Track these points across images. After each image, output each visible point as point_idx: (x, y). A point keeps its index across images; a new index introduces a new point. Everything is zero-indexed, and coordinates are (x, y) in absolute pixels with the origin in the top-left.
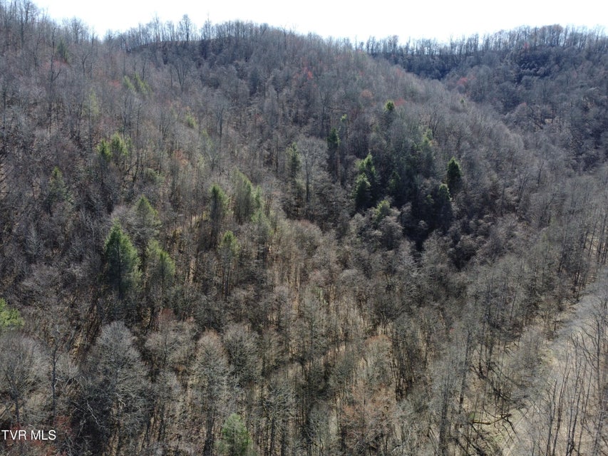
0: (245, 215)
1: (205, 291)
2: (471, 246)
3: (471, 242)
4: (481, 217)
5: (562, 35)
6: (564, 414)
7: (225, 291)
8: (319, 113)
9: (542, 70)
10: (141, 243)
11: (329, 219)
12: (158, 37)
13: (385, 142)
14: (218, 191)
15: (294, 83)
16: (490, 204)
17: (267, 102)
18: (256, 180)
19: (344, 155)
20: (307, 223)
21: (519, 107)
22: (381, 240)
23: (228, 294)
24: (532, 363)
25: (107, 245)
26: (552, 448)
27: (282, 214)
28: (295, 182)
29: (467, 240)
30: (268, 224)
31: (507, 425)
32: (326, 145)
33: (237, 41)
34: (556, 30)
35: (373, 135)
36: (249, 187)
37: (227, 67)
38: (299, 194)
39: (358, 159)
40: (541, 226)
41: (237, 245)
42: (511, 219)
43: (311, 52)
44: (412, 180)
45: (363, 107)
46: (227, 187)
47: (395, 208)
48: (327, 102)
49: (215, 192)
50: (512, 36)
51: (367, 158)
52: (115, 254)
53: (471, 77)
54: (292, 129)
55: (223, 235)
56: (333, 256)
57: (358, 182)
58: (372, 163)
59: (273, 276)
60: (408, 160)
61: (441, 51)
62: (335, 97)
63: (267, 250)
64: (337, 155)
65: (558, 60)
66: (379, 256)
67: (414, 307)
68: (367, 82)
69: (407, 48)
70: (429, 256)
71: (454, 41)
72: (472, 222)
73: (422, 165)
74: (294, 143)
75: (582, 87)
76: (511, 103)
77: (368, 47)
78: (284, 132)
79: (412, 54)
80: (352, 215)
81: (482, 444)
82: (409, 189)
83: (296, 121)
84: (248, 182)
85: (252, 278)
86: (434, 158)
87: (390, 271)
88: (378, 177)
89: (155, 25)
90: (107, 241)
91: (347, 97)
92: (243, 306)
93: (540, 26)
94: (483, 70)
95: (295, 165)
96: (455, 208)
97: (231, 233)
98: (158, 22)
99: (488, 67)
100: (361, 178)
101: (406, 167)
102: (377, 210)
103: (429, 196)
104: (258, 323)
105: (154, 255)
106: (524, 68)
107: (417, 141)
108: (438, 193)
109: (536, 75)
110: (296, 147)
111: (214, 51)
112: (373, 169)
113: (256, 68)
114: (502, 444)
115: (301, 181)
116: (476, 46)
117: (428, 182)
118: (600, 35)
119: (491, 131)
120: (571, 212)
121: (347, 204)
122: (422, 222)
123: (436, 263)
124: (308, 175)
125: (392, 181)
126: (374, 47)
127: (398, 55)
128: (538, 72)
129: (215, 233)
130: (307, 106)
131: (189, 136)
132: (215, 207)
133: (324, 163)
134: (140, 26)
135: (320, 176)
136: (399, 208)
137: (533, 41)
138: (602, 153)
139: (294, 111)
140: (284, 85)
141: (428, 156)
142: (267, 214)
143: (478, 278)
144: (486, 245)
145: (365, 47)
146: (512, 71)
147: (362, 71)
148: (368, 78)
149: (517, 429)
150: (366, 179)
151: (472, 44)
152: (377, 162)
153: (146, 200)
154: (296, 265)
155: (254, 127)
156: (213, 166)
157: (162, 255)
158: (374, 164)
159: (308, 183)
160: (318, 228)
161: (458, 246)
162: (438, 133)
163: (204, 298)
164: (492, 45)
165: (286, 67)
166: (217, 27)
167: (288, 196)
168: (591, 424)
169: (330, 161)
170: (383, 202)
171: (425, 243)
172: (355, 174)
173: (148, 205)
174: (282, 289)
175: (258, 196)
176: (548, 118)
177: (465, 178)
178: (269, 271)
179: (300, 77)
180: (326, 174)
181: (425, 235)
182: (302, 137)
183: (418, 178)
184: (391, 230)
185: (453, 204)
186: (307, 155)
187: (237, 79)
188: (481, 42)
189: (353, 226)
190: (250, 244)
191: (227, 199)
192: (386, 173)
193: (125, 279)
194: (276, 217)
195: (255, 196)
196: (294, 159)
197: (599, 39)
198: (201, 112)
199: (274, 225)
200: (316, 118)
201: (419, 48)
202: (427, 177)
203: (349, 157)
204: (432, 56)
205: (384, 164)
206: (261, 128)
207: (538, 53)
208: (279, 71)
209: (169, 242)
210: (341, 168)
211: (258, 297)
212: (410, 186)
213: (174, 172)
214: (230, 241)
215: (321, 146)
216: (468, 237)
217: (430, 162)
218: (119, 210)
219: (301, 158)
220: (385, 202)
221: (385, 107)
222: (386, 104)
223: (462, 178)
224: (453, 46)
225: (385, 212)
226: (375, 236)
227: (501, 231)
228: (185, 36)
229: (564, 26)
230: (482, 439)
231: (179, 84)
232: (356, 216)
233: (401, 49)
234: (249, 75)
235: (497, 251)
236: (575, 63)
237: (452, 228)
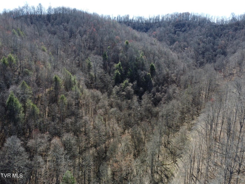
0: (69, 88)
1: (53, 120)
2: (160, 97)
3: (160, 95)
4: (163, 86)
5: (190, 16)
6: (196, 158)
7: (62, 119)
8: (99, 45)
9: (183, 29)
10: (23, 101)
11: (104, 88)
12: (28, 13)
13: (125, 57)
14: (57, 78)
15: (88, 33)
16: (166, 81)
17: (77, 41)
18: (73, 73)
19: (110, 62)
20: (95, 90)
21: (175, 43)
22: (125, 96)
23: (63, 121)
24: (184, 140)
25: (8, 103)
26: (192, 172)
27: (85, 87)
28: (90, 74)
29: (158, 94)
30: (79, 91)
31: (175, 165)
32: (102, 58)
33: (63, 15)
34: (187, 14)
35: (121, 54)
36: (71, 76)
37: (59, 26)
38: (92, 79)
39: (115, 64)
40: (185, 88)
41: (66, 100)
42: (174, 86)
43: (94, 21)
44: (137, 72)
45: (116, 43)
46: (61, 76)
47: (130, 83)
48: (102, 41)
49: (56, 78)
50: (172, 16)
51: (119, 63)
52: (11, 106)
53: (158, 31)
54: (88, 52)
55: (60, 97)
56: (106, 103)
57: (115, 73)
58: (121, 65)
59: (82, 113)
60: (135, 64)
61: (146, 21)
62: (105, 39)
63: (79, 102)
64: (107, 62)
65: (189, 25)
66: (125, 102)
67: (139, 122)
68: (118, 33)
69: (133, 20)
70: (144, 101)
71: (151, 17)
72: (160, 88)
73: (140, 66)
74: (89, 58)
75: (197, 36)
76: (173, 42)
77: (117, 19)
78: (84, 53)
79: (135, 22)
80: (114, 86)
81: (167, 173)
82: (136, 76)
83: (89, 49)
84: (70, 74)
85: (73, 114)
86: (145, 63)
87: (129, 108)
88: (123, 71)
89: (26, 7)
90: (7, 101)
91: (110, 39)
92: (70, 125)
93: (182, 13)
94: (162, 29)
95: (89, 67)
96: (153, 82)
97: (64, 95)
98: (27, 6)
99: (163, 28)
100: (117, 71)
101: (134, 67)
102: (123, 84)
103: (143, 78)
104: (76, 132)
105: (29, 106)
106: (177, 28)
107: (138, 56)
108: (147, 77)
109: (181, 31)
110: (90, 59)
111: (53, 19)
112: (121, 67)
113: (71, 27)
114: (174, 172)
115: (92, 73)
116: (159, 20)
117: (143, 72)
118: (203, 16)
119: (166, 53)
120: (195, 83)
121: (111, 82)
122: (141, 88)
123: (147, 104)
124: (95, 71)
125: (129, 72)
126: (120, 19)
127: (129, 22)
128: (182, 30)
129: (56, 96)
130: (94, 43)
131: (44, 55)
132: (56, 85)
133: (102, 65)
134: (19, 8)
135: (100, 71)
136: (132, 83)
137: (180, 18)
138: (205, 60)
139: (88, 45)
140: (84, 34)
141: (142, 62)
142: (79, 87)
143: (163, 109)
144: (165, 96)
145: (116, 19)
146: (172, 30)
147: (115, 28)
148: (118, 31)
149: (179, 166)
150: (118, 72)
151: (157, 18)
152: (123, 65)
153: (25, 83)
154: (92, 107)
155: (72, 51)
156: (54, 67)
157: (33, 106)
158: (122, 66)
159: (95, 74)
160: (100, 92)
161: (155, 97)
162: (146, 53)
163: (53, 123)
164: (165, 19)
165: (84, 26)
166: (54, 9)
167: (87, 79)
168: (205, 161)
169: (104, 65)
170: (126, 81)
171: (142, 97)
172: (114, 70)
173: (26, 85)
174: (86, 118)
175: (74, 80)
176: (186, 47)
177: (157, 71)
178: (80, 111)
179: (91, 31)
180: (102, 70)
181: (142, 93)
182: (92, 55)
183: (139, 71)
184: (129, 92)
185: (153, 81)
186: (94, 62)
187: (63, 31)
188: (161, 18)
189: (114, 91)
190: (72, 99)
191: (61, 81)
192: (127, 69)
193: (17, 117)
194: (83, 88)
195: (73, 80)
196: (89, 64)
197: (203, 18)
198: (49, 45)
199: (82, 91)
200: (97, 47)
201: (137, 20)
202: (142, 70)
203: (111, 63)
204: (143, 23)
205: (125, 65)
206: (75, 51)
207: (182, 23)
208: (81, 28)
209: (36, 100)
210: (108, 67)
211: (76, 122)
212: (136, 74)
213: (37, 70)
214: (63, 99)
215: (100, 59)
216: (159, 93)
217: (143, 65)
218: (12, 87)
219: (92, 64)
220: (127, 81)
221: (125, 43)
222: (126, 42)
223: (156, 70)
224: (150, 19)
225: (127, 85)
226: (123, 94)
227: (171, 91)
228: (40, 13)
229: (190, 13)
230: (167, 171)
231: (38, 33)
232: (115, 87)
233: (130, 20)
234: (69, 30)
235: (170, 98)
236: (195, 27)
237: (152, 90)
